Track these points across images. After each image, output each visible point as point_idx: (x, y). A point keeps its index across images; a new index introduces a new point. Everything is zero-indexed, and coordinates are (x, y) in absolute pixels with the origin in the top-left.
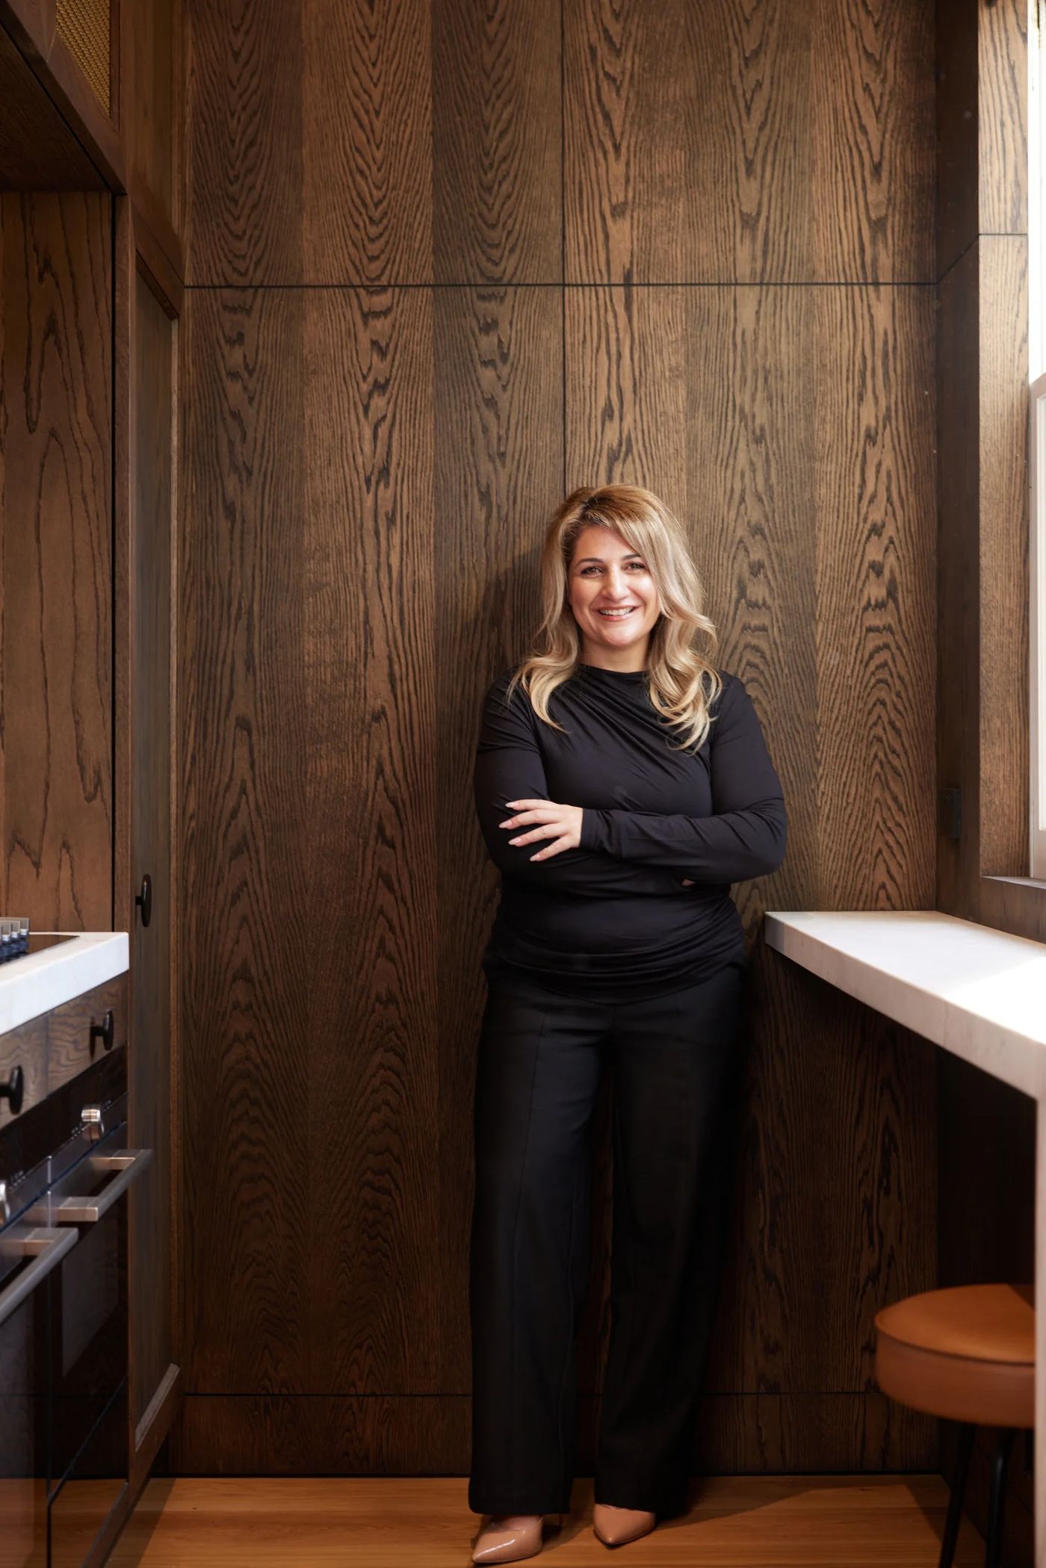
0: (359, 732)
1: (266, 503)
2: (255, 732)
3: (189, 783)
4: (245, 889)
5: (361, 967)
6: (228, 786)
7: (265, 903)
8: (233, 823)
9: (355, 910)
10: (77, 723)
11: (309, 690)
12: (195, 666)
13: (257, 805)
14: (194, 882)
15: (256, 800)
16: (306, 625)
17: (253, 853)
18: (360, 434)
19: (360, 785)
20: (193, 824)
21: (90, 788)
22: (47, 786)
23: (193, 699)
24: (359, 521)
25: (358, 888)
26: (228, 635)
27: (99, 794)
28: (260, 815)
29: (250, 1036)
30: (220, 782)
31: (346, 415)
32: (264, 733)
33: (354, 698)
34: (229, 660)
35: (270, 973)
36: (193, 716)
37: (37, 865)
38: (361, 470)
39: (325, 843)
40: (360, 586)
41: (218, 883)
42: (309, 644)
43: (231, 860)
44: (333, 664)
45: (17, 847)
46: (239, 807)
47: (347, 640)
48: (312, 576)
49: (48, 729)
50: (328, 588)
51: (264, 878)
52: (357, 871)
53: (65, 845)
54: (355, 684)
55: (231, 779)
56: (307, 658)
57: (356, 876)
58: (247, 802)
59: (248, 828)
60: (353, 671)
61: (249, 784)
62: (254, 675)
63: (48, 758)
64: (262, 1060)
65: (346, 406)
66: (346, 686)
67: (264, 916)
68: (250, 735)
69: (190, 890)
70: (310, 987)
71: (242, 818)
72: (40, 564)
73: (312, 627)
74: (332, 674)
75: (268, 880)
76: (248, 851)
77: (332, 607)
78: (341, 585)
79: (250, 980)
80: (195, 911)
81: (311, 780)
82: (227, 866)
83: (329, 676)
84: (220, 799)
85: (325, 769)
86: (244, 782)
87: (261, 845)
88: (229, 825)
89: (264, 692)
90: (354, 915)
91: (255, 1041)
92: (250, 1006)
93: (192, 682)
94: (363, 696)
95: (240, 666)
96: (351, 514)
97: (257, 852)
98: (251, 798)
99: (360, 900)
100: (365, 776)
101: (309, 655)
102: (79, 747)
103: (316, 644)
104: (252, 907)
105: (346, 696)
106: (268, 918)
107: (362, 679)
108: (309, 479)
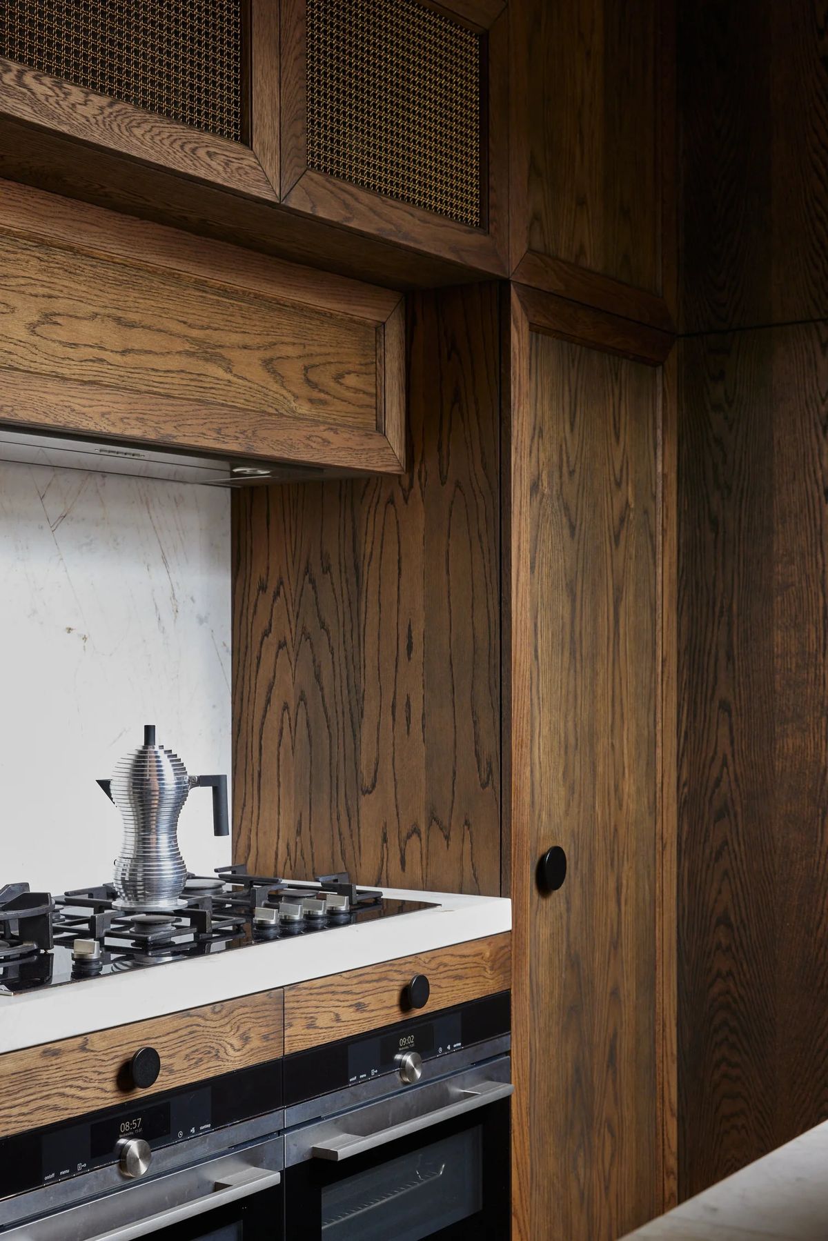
0: (819, 714)
1: (743, 516)
2: (734, 713)
3: (683, 755)
4: (726, 848)
5: (820, 923)
6: (713, 759)
7: (741, 861)
8: (717, 791)
9: (815, 872)
10: (475, 722)
11: (778, 677)
12: (687, 657)
13: (736, 775)
14: (687, 839)
15: (735, 771)
16: (775, 621)
17: (732, 817)
18: (819, 450)
19: (820, 761)
20: (686, 790)
21: (484, 776)
22: (454, 773)
23: (685, 684)
24: (818, 527)
25: (817, 852)
26: (713, 630)
27: (490, 782)
28: (738, 786)
29: (730, 973)
30: (706, 756)
31: (808, 435)
32: (741, 715)
33: (815, 684)
34: (713, 651)
35: (746, 922)
36: (686, 698)
37: (447, 838)
38: (820, 482)
39: (791, 811)
40: (820, 585)
41: (705, 841)
42: (778, 636)
43: (715, 822)
44: (797, 654)
45: (434, 823)
46: (722, 777)
47: (809, 633)
48: (780, 577)
49: (455, 727)
50: (794, 588)
51: (741, 839)
52: (817, 837)
53: (467, 823)
54: (816, 673)
55: (715, 753)
56: (776, 649)
57: (816, 841)
58: (728, 773)
59: (729, 795)
60: (814, 660)
61: (729, 757)
62: (734, 664)
63: (455, 752)
64: (739, 994)
65: (808, 426)
66: (808, 673)
67: (741, 872)
68: (730, 716)
69: (683, 846)
70: (778, 936)
71: (724, 786)
72: (449, 592)
73: (780, 622)
74: (797, 664)
75: (744, 840)
76: (729, 815)
77: (797, 604)
78: (804, 585)
79: (729, 926)
80: (687, 865)
81: (779, 756)
82: (712, 827)
83: (794, 665)
84: (706, 771)
85: (791, 746)
86: (725, 757)
87: (739, 810)
88: (713, 792)
89: (741, 679)
90: (815, 876)
91: (734, 978)
92: (729, 948)
93: (685, 671)
94: (822, 682)
95: (722, 654)
96: (813, 522)
97: (735, 816)
98: (731, 769)
99: (819, 863)
100: (824, 754)
101: (777, 647)
102: (476, 743)
103: (783, 638)
104: (731, 863)
105: (808, 682)
106: (744, 874)
107: (822, 667)
108: (777, 493)
